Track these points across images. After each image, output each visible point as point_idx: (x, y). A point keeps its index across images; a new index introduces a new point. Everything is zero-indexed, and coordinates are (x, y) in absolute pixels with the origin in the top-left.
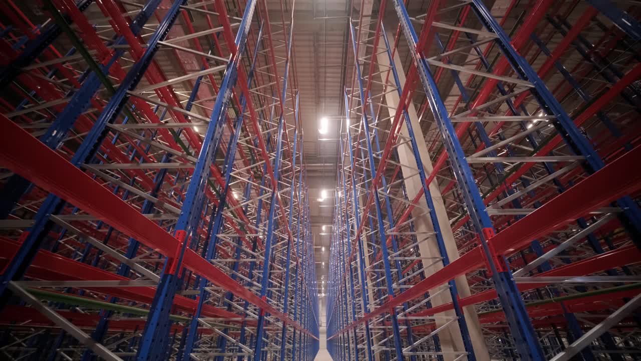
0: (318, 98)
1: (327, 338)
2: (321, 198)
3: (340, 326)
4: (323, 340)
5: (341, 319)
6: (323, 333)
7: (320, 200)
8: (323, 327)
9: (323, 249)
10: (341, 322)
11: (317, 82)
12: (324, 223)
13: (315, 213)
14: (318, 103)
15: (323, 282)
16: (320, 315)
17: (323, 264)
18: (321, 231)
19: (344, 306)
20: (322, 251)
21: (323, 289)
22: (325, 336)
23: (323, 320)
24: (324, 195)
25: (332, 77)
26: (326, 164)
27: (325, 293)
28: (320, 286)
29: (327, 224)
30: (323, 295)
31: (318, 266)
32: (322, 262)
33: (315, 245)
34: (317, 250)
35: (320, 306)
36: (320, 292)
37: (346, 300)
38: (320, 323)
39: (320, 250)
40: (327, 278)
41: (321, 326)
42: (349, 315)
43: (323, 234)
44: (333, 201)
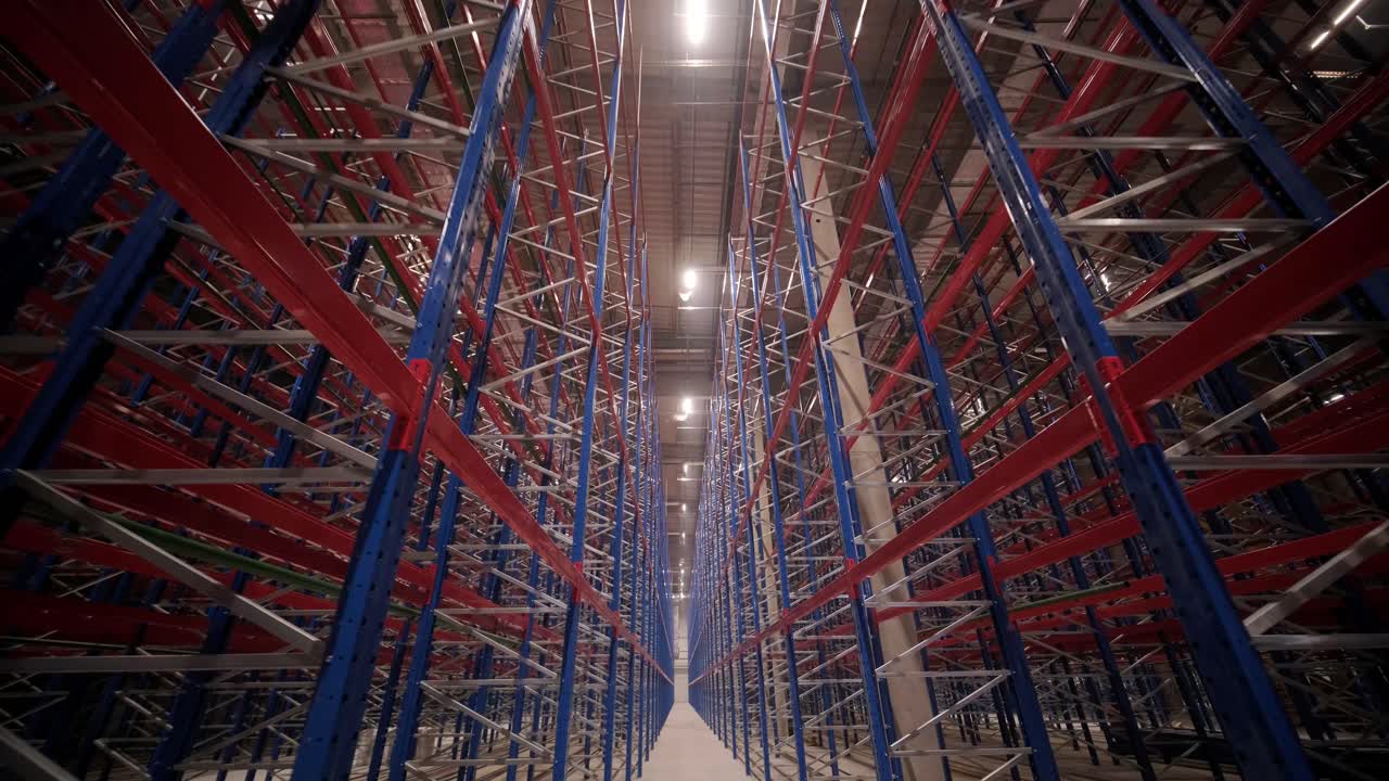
0: (678, 232)
1: (690, 681)
2: (682, 413)
3: (717, 655)
4: (681, 685)
5: (719, 642)
6: (681, 671)
7: (681, 418)
8: (682, 659)
9: (684, 507)
10: (719, 649)
11: (676, 203)
12: (687, 459)
13: (670, 440)
14: (677, 240)
15: (683, 572)
16: (676, 636)
17: (684, 535)
18: (681, 473)
19: (725, 620)
20: (682, 512)
21: (682, 584)
22: (685, 677)
23: (681, 646)
24: (687, 408)
25: (706, 201)
26: (691, 351)
27: (686, 593)
28: (676, 580)
29: (692, 461)
30: (682, 596)
31: (674, 540)
32: (681, 532)
33: (669, 501)
34: (672, 509)
35: (676, 618)
36: (676, 590)
37: (729, 610)
38: (675, 651)
39: (677, 509)
40: (691, 563)
41: (677, 658)
42: (733, 635)
43: (683, 479)
44: (705, 420)
